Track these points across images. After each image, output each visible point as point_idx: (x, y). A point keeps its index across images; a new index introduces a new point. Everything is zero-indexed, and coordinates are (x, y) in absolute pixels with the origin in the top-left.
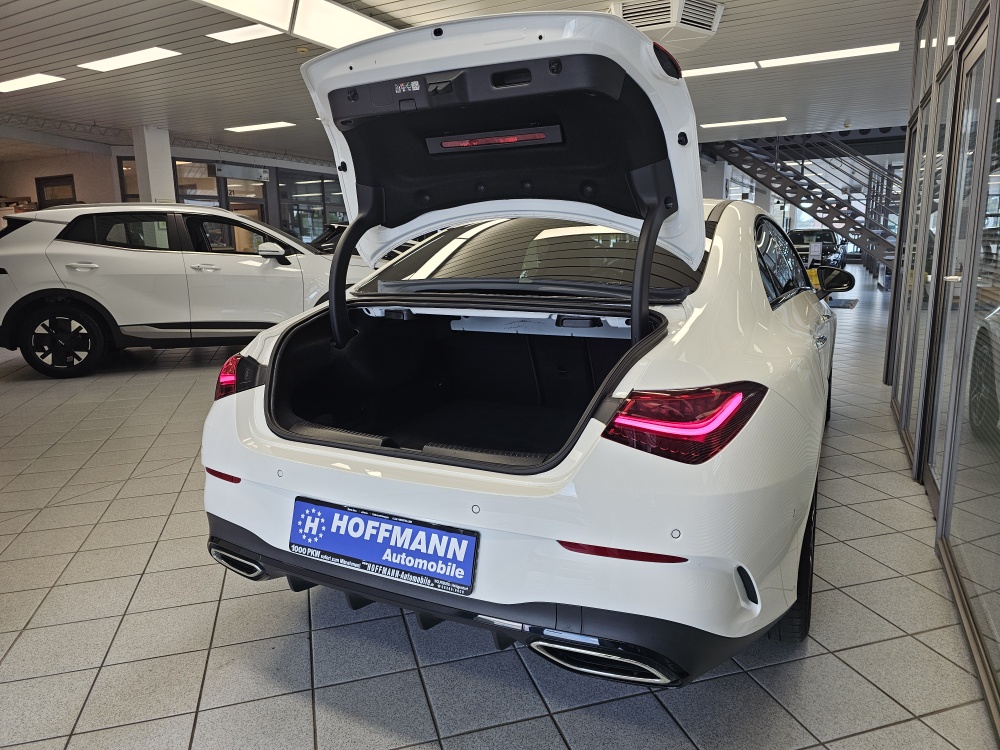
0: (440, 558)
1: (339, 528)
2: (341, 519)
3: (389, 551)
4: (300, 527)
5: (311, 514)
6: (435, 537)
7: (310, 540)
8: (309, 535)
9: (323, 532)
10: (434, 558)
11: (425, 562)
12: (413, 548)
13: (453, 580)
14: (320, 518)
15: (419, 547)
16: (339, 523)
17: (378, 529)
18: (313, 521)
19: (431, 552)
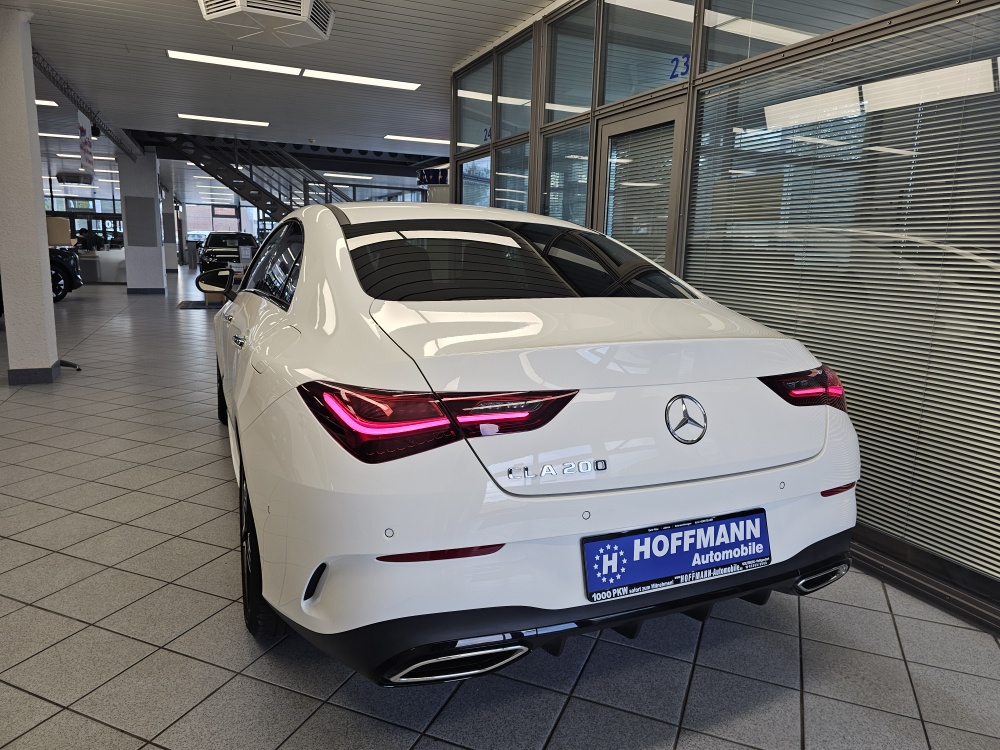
0: (742, 542)
1: (642, 554)
2: (642, 543)
3: (697, 555)
4: (597, 571)
5: (606, 552)
6: (733, 525)
7: (612, 581)
8: (610, 574)
9: (624, 566)
10: (737, 544)
11: (730, 551)
12: (718, 543)
13: (755, 557)
14: (618, 551)
15: (722, 540)
16: (641, 549)
17: (682, 539)
18: (610, 558)
19: (733, 540)
